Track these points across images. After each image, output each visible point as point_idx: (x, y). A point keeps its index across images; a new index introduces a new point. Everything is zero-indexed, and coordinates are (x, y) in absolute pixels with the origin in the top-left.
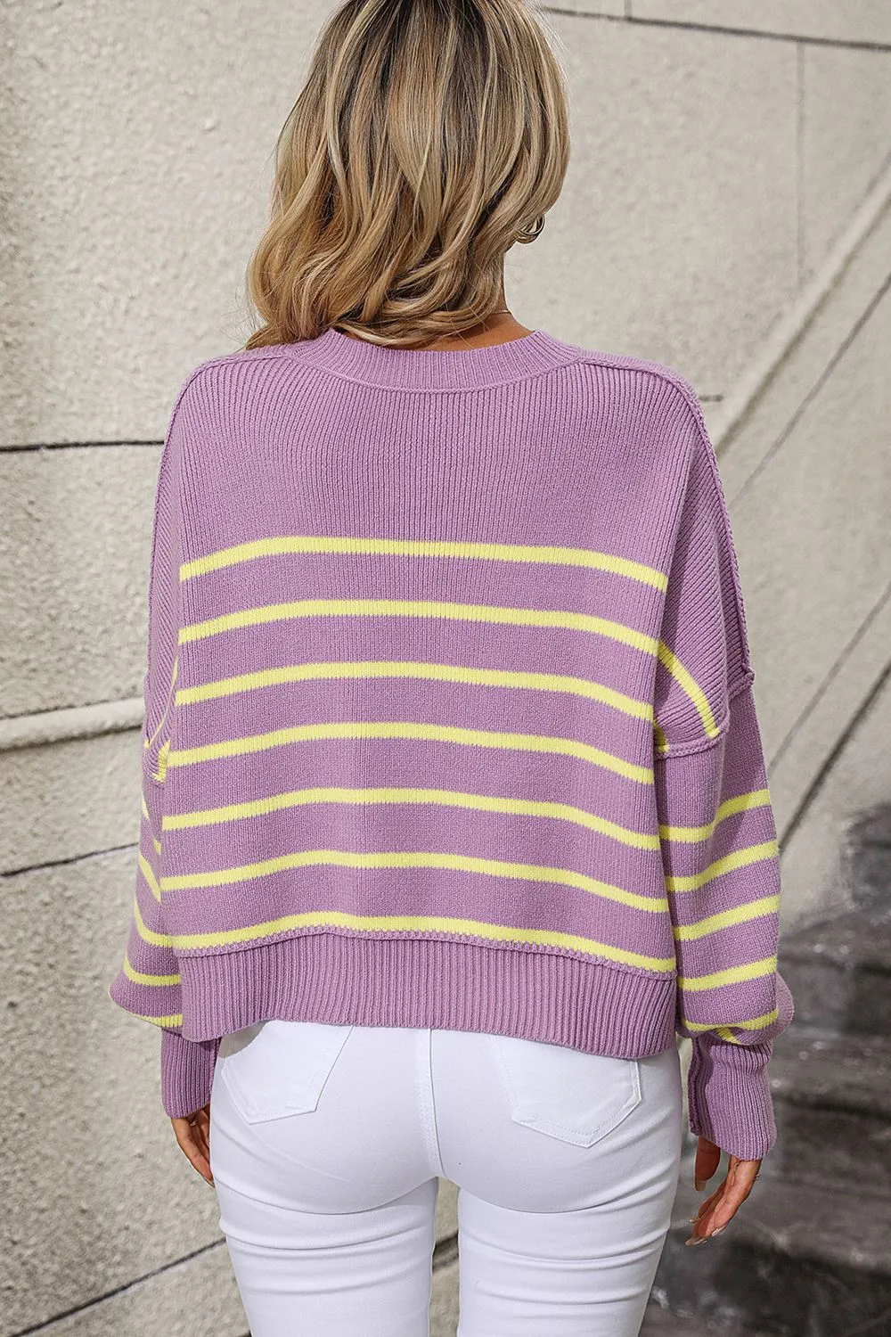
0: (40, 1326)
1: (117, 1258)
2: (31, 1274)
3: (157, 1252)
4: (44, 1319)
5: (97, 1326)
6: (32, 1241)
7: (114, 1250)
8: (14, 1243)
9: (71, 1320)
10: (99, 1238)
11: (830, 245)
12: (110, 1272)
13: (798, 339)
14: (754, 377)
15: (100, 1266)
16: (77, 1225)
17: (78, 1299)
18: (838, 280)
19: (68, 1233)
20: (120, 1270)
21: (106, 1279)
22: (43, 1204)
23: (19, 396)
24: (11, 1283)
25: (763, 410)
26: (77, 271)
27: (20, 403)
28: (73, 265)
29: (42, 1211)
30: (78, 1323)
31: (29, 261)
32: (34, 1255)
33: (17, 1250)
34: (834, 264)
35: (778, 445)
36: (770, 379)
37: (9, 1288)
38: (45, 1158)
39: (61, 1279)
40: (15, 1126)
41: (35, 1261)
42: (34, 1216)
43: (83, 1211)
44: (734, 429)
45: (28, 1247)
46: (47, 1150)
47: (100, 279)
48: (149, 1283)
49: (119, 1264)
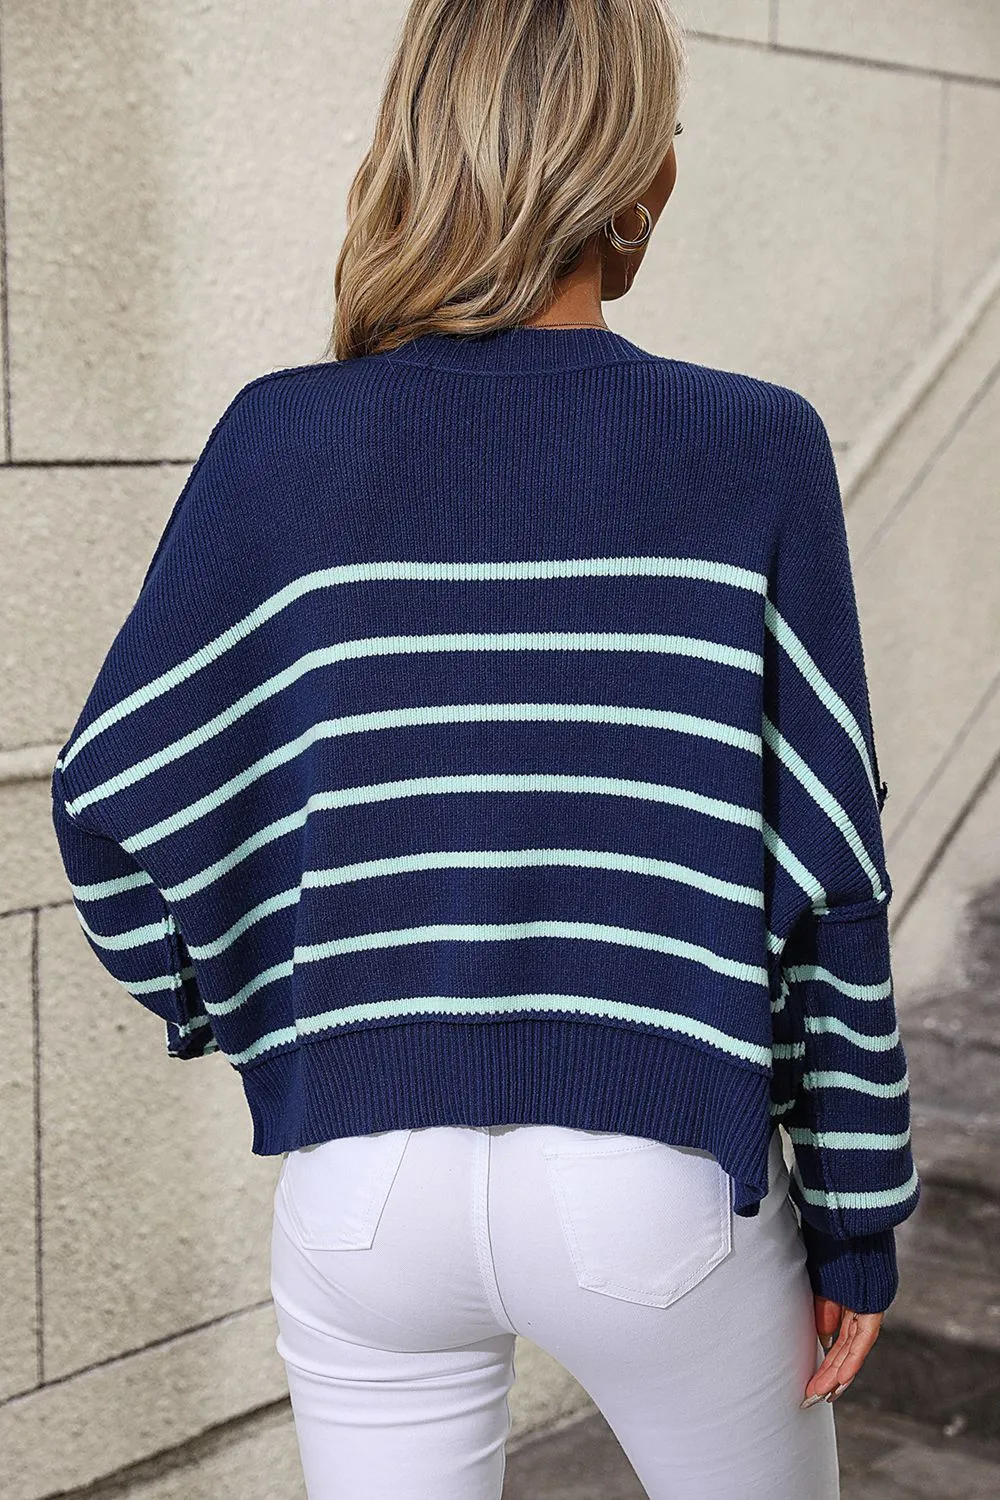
0: (136, 1351)
1: (214, 1290)
2: (131, 1300)
3: (255, 1287)
4: (141, 1343)
5: (190, 1356)
6: (133, 1266)
7: (212, 1281)
8: (116, 1267)
9: (165, 1348)
10: (197, 1268)
11: (966, 294)
12: (206, 1303)
13: (929, 390)
14: (881, 427)
15: (196, 1297)
16: (176, 1253)
17: (174, 1328)
18: (973, 330)
19: (170, 1261)
20: (216, 1302)
21: (201, 1310)
22: (144, 1230)
23: (146, 409)
24: (109, 1306)
25: (891, 462)
26: (214, 283)
27: (149, 416)
28: (208, 277)
29: (143, 1237)
30: (172, 1352)
31: (167, 271)
32: (135, 1281)
33: (118, 1274)
34: (969, 314)
35: (906, 498)
36: (898, 430)
37: (109, 1312)
38: (147, 1183)
39: (159, 1306)
40: (120, 1150)
41: (134, 1287)
42: (135, 1241)
43: (183, 1241)
44: (863, 479)
45: (127, 1271)
46: (151, 1177)
47: (236, 290)
48: (244, 1318)
49: (215, 1296)
